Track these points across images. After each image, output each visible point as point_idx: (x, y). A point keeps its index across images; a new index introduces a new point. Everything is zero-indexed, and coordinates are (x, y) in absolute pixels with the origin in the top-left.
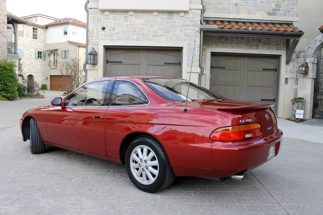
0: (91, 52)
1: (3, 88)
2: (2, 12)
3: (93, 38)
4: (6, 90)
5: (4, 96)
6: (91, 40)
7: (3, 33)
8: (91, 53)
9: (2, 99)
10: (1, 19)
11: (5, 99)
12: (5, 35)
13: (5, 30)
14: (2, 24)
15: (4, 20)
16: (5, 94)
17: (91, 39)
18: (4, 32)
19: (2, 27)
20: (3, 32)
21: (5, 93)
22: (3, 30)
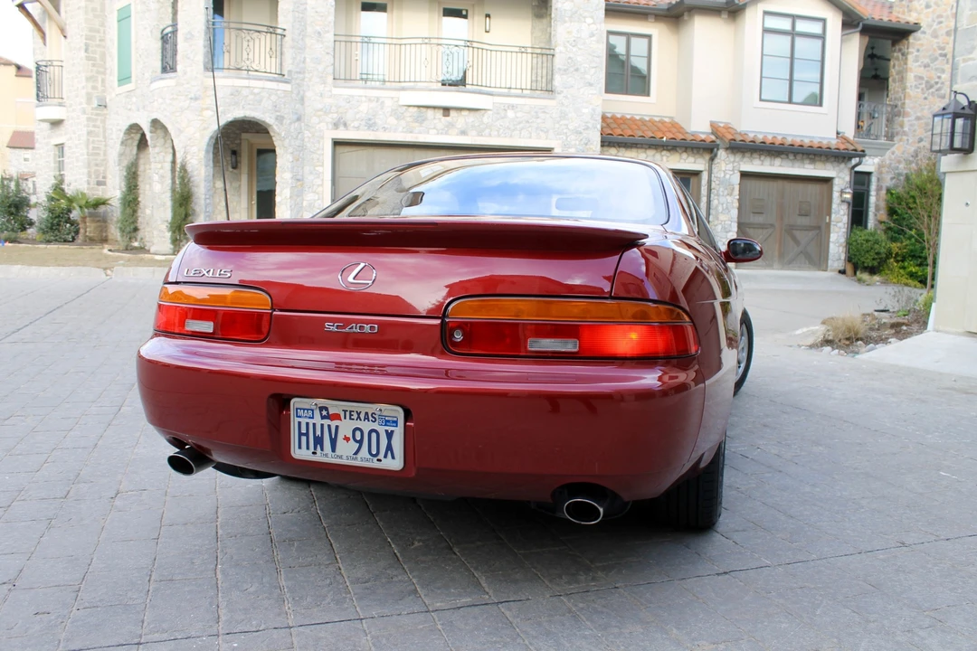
0: (944, 109)
1: (912, 251)
2: (941, 23)
3: (971, 56)
4: (920, 257)
5: (912, 275)
6: (962, 65)
7: (939, 85)
8: (944, 112)
9: (904, 280)
10: (935, 46)
11: (916, 283)
12: (942, 92)
13: (943, 76)
14: (936, 59)
15: (943, 49)
16: (917, 268)
17: (964, 61)
18: (943, 83)
19: (936, 69)
20: (937, 83)
21: (917, 265)
22: (939, 77)
